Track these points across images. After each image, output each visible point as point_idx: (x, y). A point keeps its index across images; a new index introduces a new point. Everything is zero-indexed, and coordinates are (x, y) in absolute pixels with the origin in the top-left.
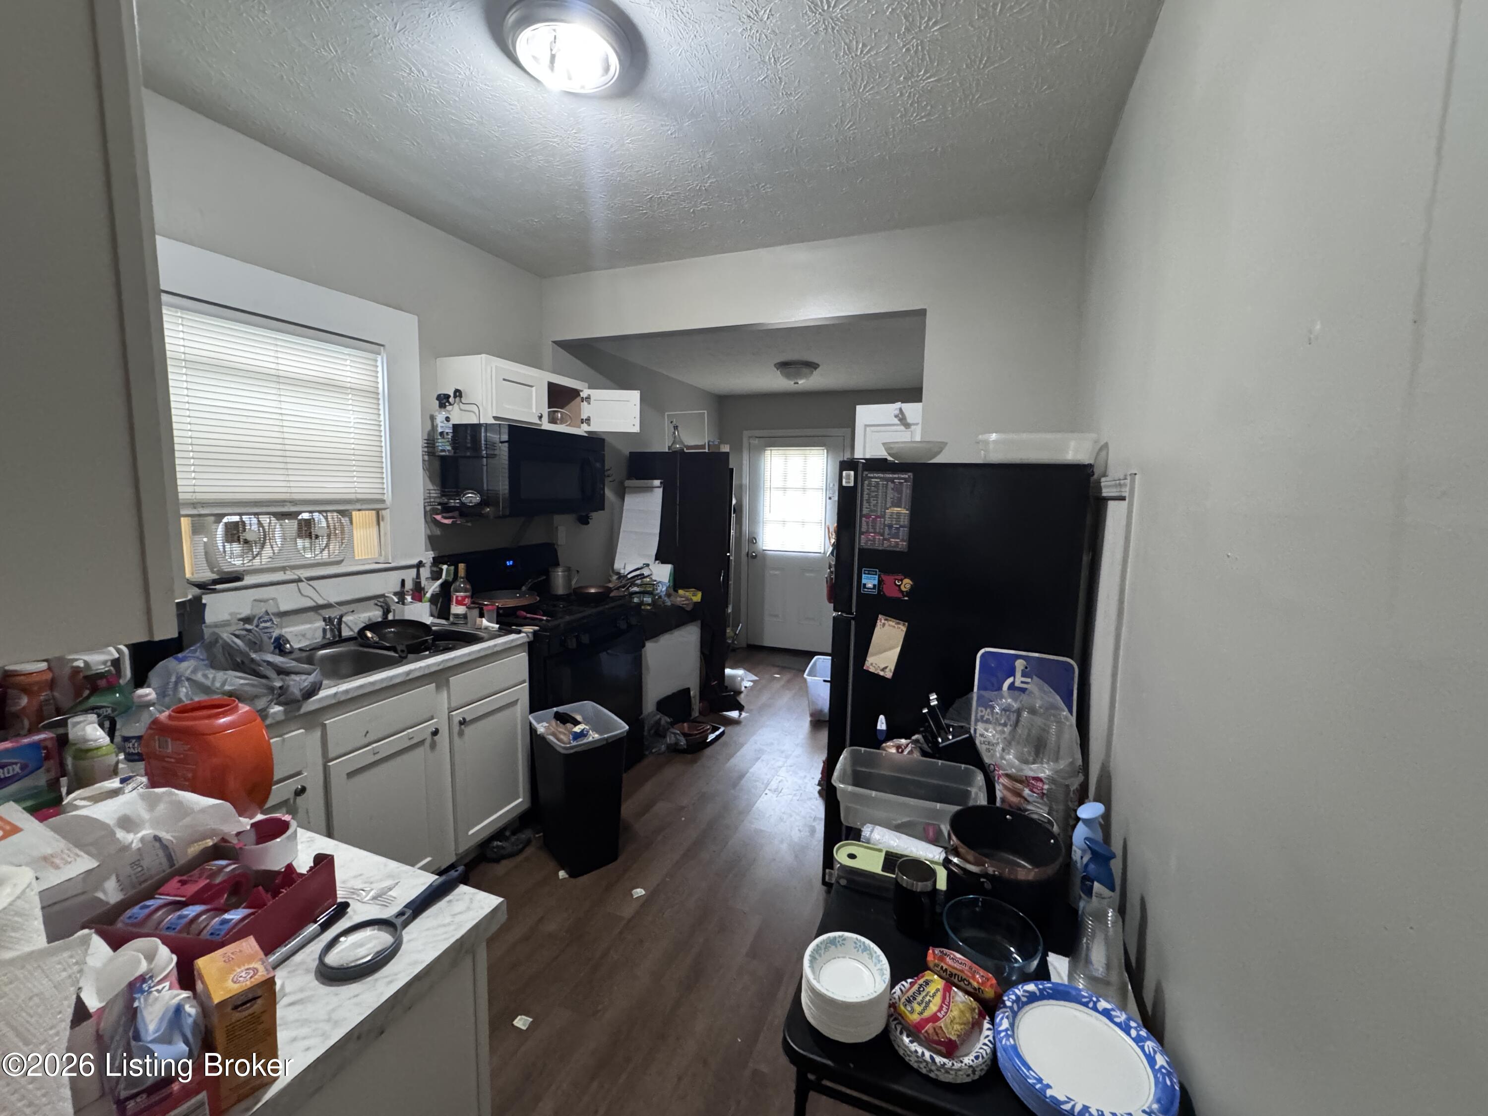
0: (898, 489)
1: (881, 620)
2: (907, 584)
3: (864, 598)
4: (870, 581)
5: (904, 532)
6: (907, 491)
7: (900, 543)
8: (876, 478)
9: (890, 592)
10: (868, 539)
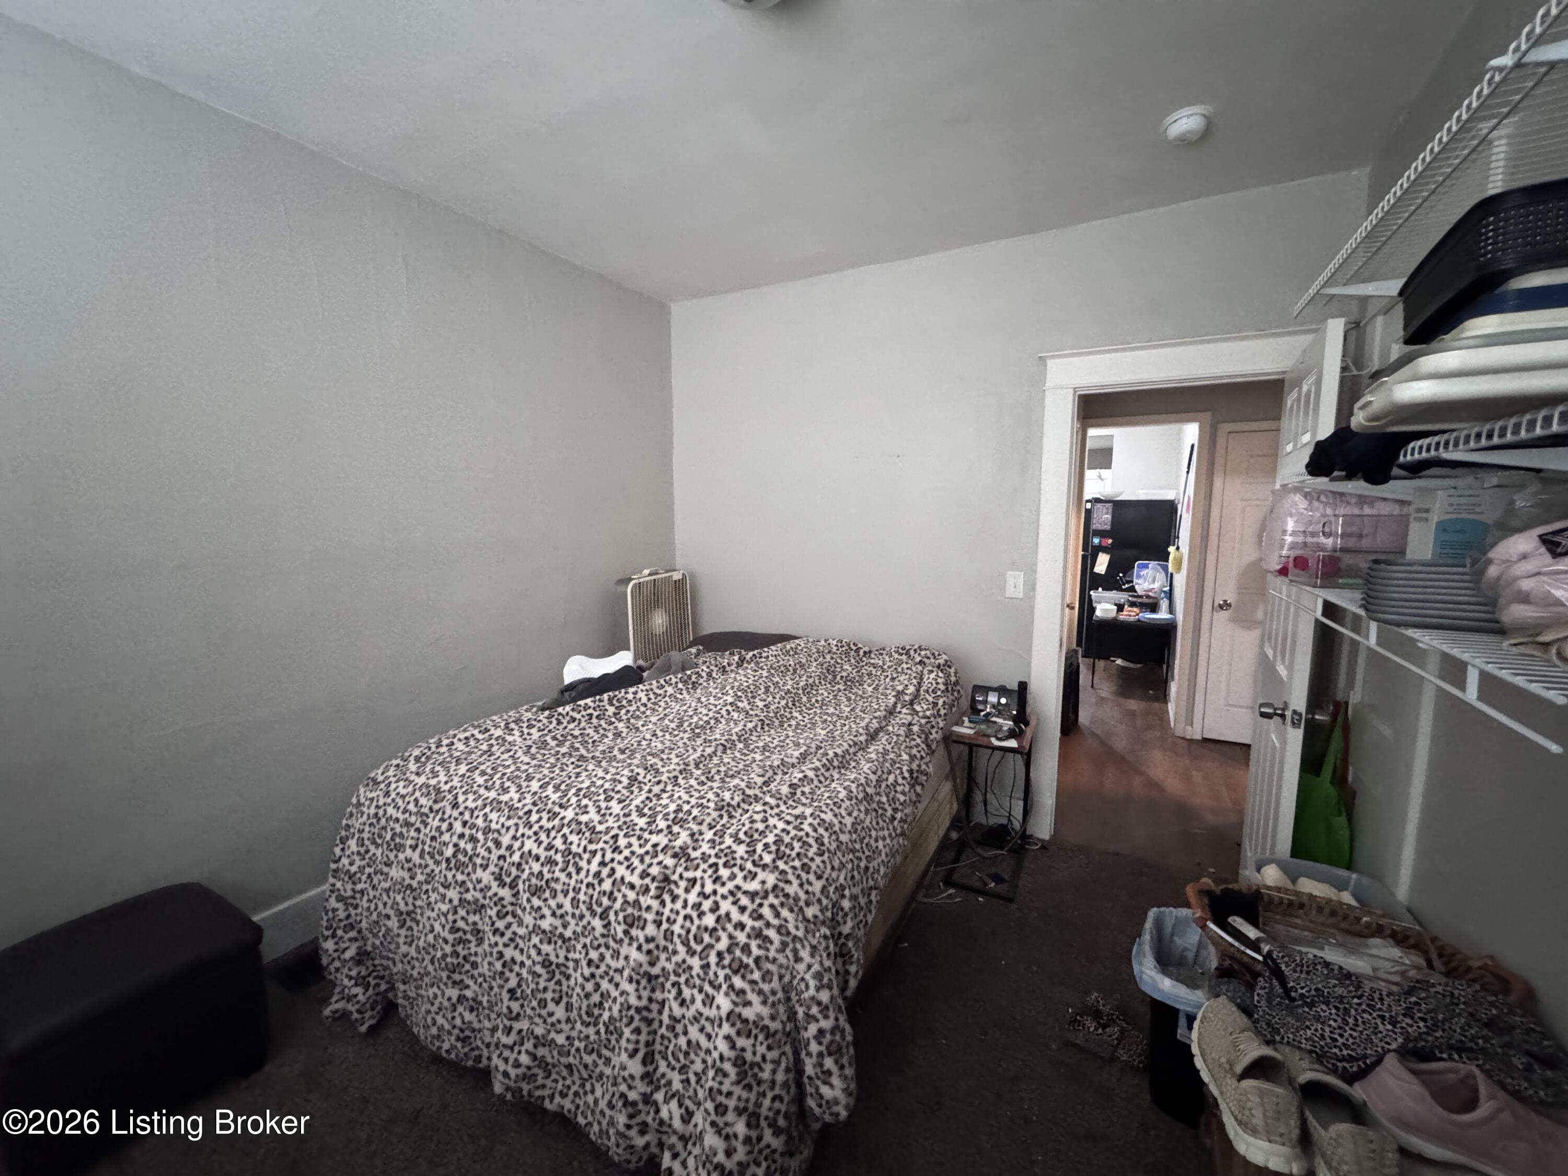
0: (1107, 509)
1: (1100, 554)
2: (1110, 541)
3: (1094, 547)
4: (1096, 541)
5: (1109, 524)
6: (1110, 511)
7: (1108, 527)
8: (1099, 505)
9: (1104, 544)
10: (1095, 526)
